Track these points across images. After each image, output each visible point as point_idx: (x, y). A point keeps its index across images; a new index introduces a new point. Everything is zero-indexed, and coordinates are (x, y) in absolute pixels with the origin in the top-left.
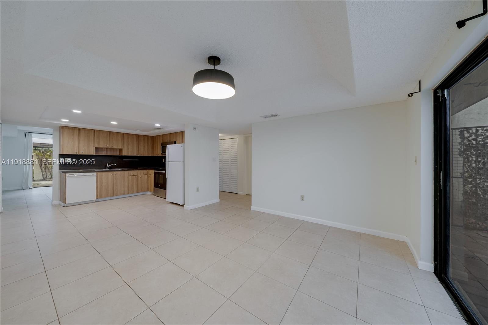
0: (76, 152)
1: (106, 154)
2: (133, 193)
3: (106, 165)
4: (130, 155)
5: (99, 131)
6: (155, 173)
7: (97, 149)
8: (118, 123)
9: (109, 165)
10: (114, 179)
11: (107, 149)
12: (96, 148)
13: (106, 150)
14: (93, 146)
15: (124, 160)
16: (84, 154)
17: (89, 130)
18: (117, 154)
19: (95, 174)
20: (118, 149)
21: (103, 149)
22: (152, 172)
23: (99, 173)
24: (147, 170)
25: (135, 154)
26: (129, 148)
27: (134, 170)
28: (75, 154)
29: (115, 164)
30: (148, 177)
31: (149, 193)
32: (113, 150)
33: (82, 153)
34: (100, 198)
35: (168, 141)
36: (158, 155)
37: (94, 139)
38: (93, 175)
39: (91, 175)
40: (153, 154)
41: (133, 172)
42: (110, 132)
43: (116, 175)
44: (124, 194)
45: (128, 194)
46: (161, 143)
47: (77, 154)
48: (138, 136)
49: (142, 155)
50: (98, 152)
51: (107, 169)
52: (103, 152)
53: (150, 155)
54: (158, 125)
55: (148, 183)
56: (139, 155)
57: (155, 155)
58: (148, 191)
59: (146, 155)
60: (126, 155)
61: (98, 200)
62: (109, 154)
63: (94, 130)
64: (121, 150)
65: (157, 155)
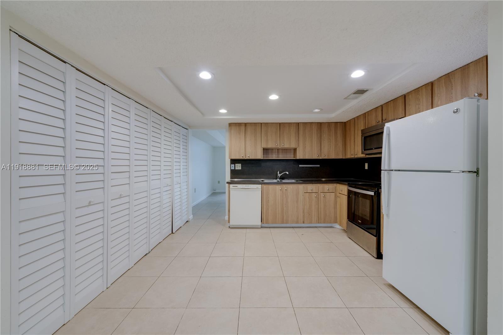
0: (242, 156)
1: (278, 157)
2: (311, 223)
3: (277, 174)
4: (307, 157)
5: (266, 124)
6: (349, 192)
7: (266, 151)
8: (280, 96)
9: (280, 174)
10: (284, 196)
11: (278, 149)
12: (264, 149)
13: (277, 153)
14: (260, 146)
15: (300, 166)
16: (251, 158)
17: (255, 124)
18: (290, 157)
19: (259, 186)
20: (292, 149)
21: (274, 151)
22: (343, 189)
23: (265, 186)
24: (335, 185)
25: (315, 157)
26: (305, 147)
27: (313, 183)
28: (241, 158)
29: (287, 173)
30: (336, 197)
31: (337, 226)
32: (285, 150)
33: (249, 157)
34: (266, 223)
35: (380, 122)
36: (356, 156)
37: (261, 136)
38: (257, 188)
39: (256, 187)
40: (345, 155)
41: (311, 187)
42: (280, 124)
43: (286, 190)
44: (297, 222)
45: (304, 223)
46: (362, 130)
47: (244, 158)
48: (320, 125)
49: (326, 158)
50: (268, 154)
51: (278, 180)
52: (274, 155)
53: (340, 157)
54: (358, 74)
55: (335, 207)
56: (321, 158)
57: (349, 156)
58: (336, 222)
59: (333, 156)
60: (301, 157)
61: (264, 225)
62: (281, 157)
63: (261, 123)
64: (295, 150)
65: (353, 157)
